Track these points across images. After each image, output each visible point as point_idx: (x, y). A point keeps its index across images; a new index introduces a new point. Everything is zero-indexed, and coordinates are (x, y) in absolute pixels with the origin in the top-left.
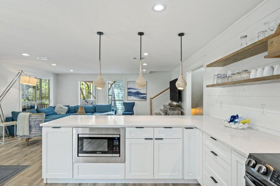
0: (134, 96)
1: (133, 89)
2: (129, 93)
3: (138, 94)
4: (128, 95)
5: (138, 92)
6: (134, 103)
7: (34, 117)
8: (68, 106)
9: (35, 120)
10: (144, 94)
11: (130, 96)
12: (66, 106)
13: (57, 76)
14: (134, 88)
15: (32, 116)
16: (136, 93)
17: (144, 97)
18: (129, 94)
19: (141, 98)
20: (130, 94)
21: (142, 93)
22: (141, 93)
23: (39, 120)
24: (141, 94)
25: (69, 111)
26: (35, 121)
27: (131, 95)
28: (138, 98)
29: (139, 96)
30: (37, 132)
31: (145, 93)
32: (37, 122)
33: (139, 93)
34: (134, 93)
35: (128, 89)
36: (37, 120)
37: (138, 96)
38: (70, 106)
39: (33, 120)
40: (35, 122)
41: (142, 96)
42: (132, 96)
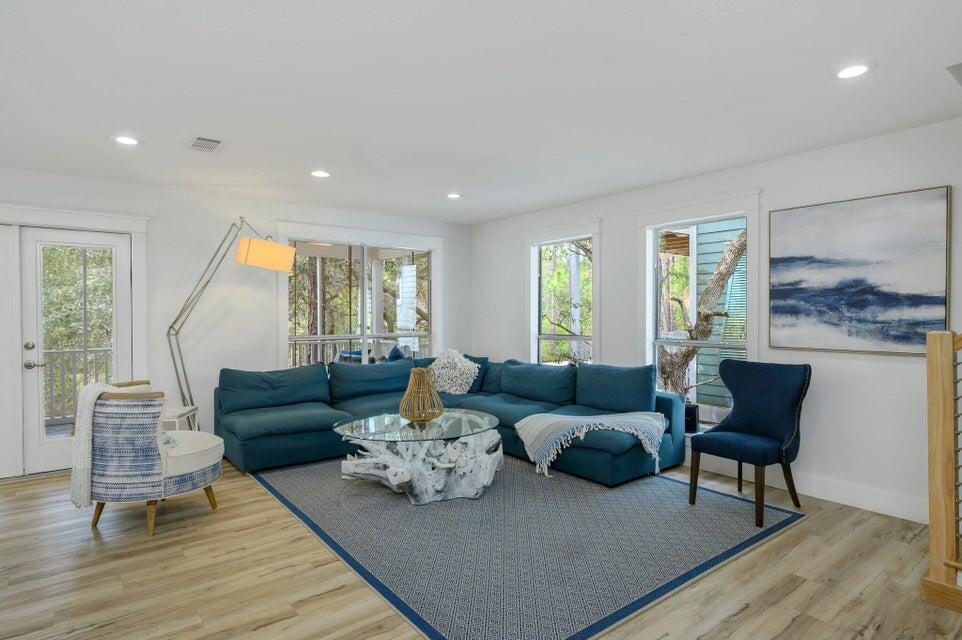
0: (821, 313)
1: (810, 260)
2: (776, 293)
3: (861, 305)
4: (775, 310)
5: (858, 282)
6: (806, 371)
7: (115, 410)
8: (483, 363)
9: (118, 421)
10: (916, 301)
11: (789, 319)
12: (472, 359)
13: (465, 231)
14: (819, 255)
15: (108, 406)
16: (840, 290)
17: (917, 324)
18: (781, 303)
19: (885, 332)
20: (791, 302)
21: (903, 291)
22: (886, 289)
23: (134, 422)
24: (891, 300)
25: (482, 386)
26: (118, 428)
27: (794, 311)
28: (858, 333)
29: (867, 314)
30: (126, 480)
31: (938, 290)
32: (128, 434)
33: (872, 290)
34: (825, 292)
35: (775, 263)
36: (128, 421)
37: (860, 321)
38: (490, 360)
39: (110, 421)
40: (118, 433)
41: (894, 314)
42: (802, 320)
